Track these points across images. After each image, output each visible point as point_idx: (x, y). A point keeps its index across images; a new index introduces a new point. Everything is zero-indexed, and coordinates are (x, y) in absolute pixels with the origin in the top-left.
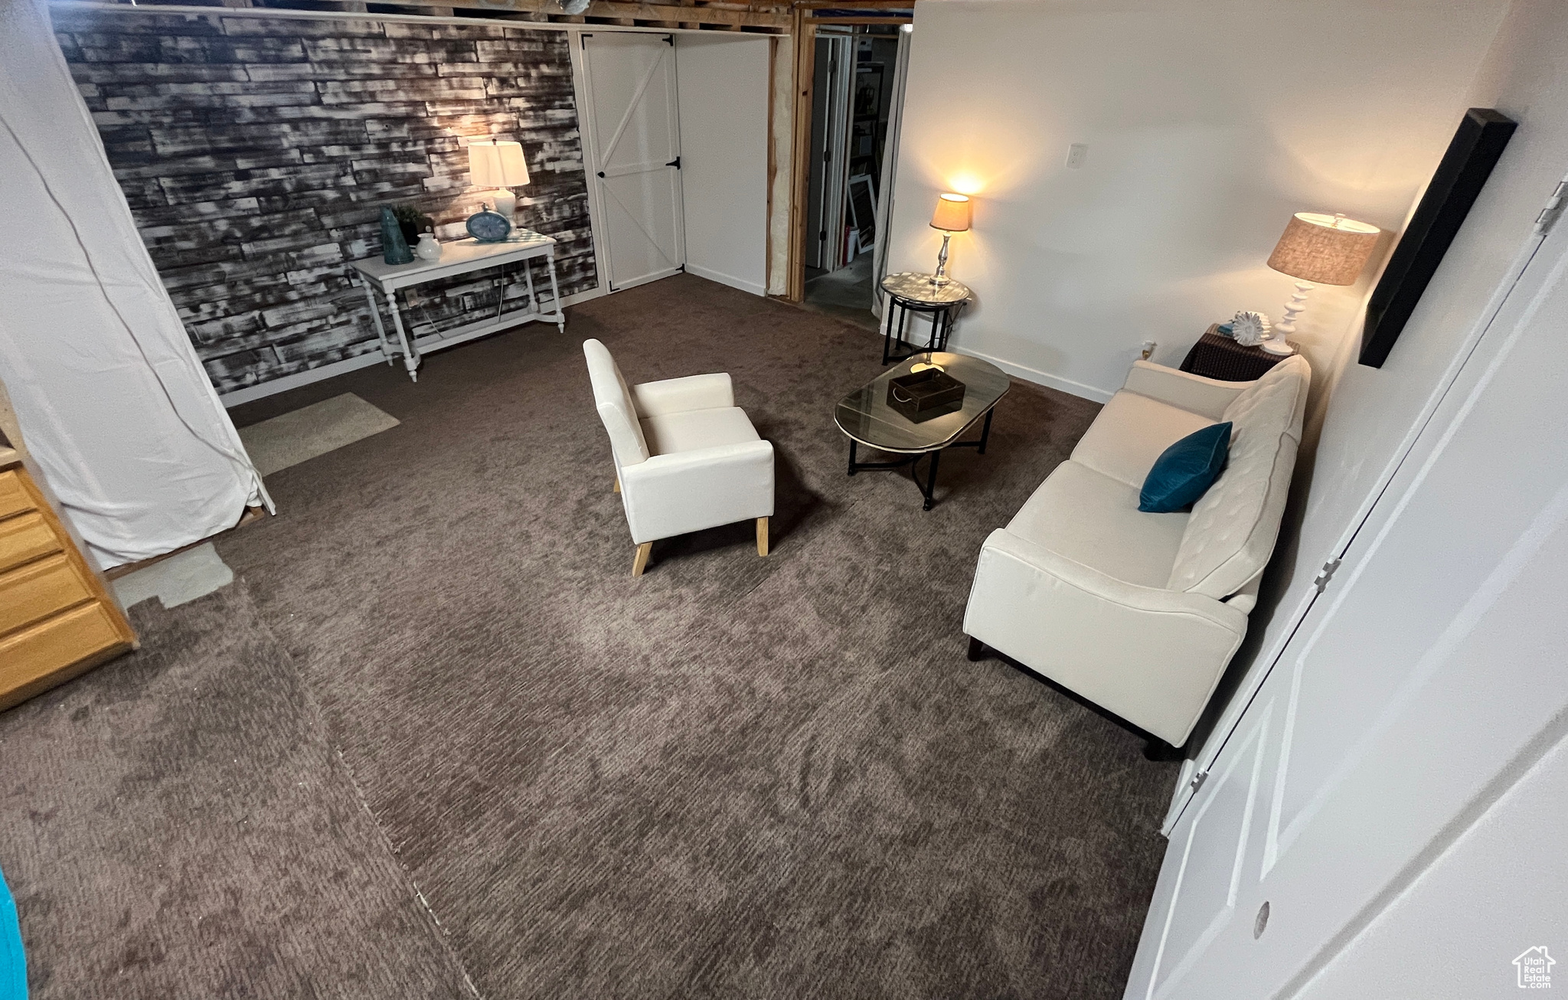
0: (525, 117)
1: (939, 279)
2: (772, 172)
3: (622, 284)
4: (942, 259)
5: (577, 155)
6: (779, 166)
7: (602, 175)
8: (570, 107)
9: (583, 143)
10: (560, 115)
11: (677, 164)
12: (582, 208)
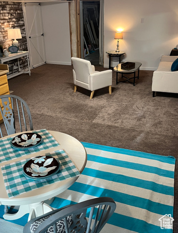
0: (15, 23)
1: (118, 50)
2: (71, 34)
3: (35, 66)
4: (118, 46)
5: (25, 32)
6: (73, 32)
7: (30, 37)
8: (23, 21)
9: (26, 30)
10: (21, 22)
11: (43, 35)
12: (26, 46)
